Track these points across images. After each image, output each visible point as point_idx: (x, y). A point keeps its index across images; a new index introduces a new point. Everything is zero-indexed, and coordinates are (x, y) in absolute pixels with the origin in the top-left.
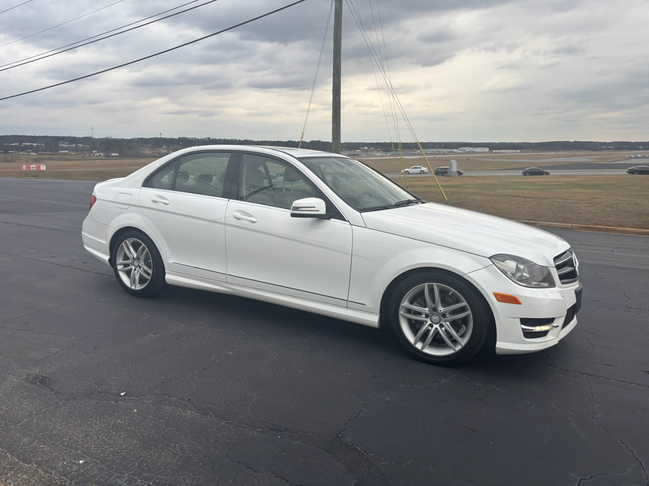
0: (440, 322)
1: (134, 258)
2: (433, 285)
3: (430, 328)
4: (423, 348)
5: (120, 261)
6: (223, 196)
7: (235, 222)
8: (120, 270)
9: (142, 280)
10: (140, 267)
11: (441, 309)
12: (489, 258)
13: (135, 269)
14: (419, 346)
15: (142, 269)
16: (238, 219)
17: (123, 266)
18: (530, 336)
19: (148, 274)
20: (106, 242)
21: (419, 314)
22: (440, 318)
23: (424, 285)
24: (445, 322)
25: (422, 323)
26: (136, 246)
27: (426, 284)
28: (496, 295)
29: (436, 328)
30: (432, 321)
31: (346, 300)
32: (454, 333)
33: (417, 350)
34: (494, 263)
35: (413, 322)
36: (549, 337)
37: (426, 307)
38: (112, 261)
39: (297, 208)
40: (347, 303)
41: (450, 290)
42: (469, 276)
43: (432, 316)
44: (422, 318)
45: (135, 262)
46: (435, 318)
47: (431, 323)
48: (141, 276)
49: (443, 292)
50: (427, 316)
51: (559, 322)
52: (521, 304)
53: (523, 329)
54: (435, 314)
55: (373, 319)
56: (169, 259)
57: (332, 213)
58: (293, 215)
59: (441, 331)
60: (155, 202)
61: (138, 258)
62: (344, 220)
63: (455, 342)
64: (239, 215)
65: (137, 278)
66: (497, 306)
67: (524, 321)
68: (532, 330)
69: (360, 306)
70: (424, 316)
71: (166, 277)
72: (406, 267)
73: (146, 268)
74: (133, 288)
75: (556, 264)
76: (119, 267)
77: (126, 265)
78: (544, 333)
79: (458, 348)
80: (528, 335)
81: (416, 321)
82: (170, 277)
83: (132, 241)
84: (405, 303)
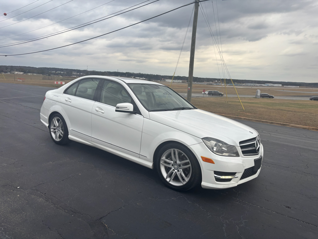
0: (178, 169)
1: (57, 126)
2: (175, 150)
3: (173, 171)
4: (170, 181)
5: (52, 127)
6: (94, 100)
7: (96, 112)
8: (52, 131)
9: (60, 137)
10: (59, 131)
11: (178, 162)
12: (202, 139)
13: (57, 131)
14: (168, 180)
15: (60, 132)
16: (97, 111)
17: (53, 130)
18: (219, 181)
19: (62, 133)
20: (47, 118)
21: (169, 164)
22: (178, 167)
23: (171, 150)
24: (180, 169)
25: (170, 168)
26: (58, 121)
27: (172, 149)
28: (202, 158)
29: (176, 172)
30: (174, 168)
31: (139, 154)
32: (183, 175)
33: (167, 181)
34: (203, 142)
35: (167, 168)
36: (232, 182)
37: (172, 161)
38: (49, 127)
39: (118, 108)
40: (140, 156)
41: (182, 154)
42: (190, 147)
43: (174, 165)
44: (170, 166)
45: (58, 128)
46: (176, 166)
47: (174, 169)
48: (60, 135)
49: (180, 154)
50: (172, 165)
51: (239, 175)
52: (214, 164)
53: (215, 177)
54: (176, 165)
55: (150, 164)
56: (70, 128)
57: (136, 111)
58: (116, 111)
59: (178, 174)
60: (66, 101)
61: (59, 126)
62: (141, 115)
63: (183, 180)
64: (97, 109)
65: (58, 135)
66: (203, 164)
67: (216, 173)
68: (220, 177)
69: (144, 158)
70: (171, 165)
71: (69, 136)
72: (164, 140)
73: (61, 131)
74: (56, 140)
75: (241, 145)
76: (52, 130)
77: (54, 129)
78: (229, 180)
79: (185, 183)
80: (218, 180)
81: (168, 167)
82: (70, 136)
83: (57, 118)
84: (164, 158)
